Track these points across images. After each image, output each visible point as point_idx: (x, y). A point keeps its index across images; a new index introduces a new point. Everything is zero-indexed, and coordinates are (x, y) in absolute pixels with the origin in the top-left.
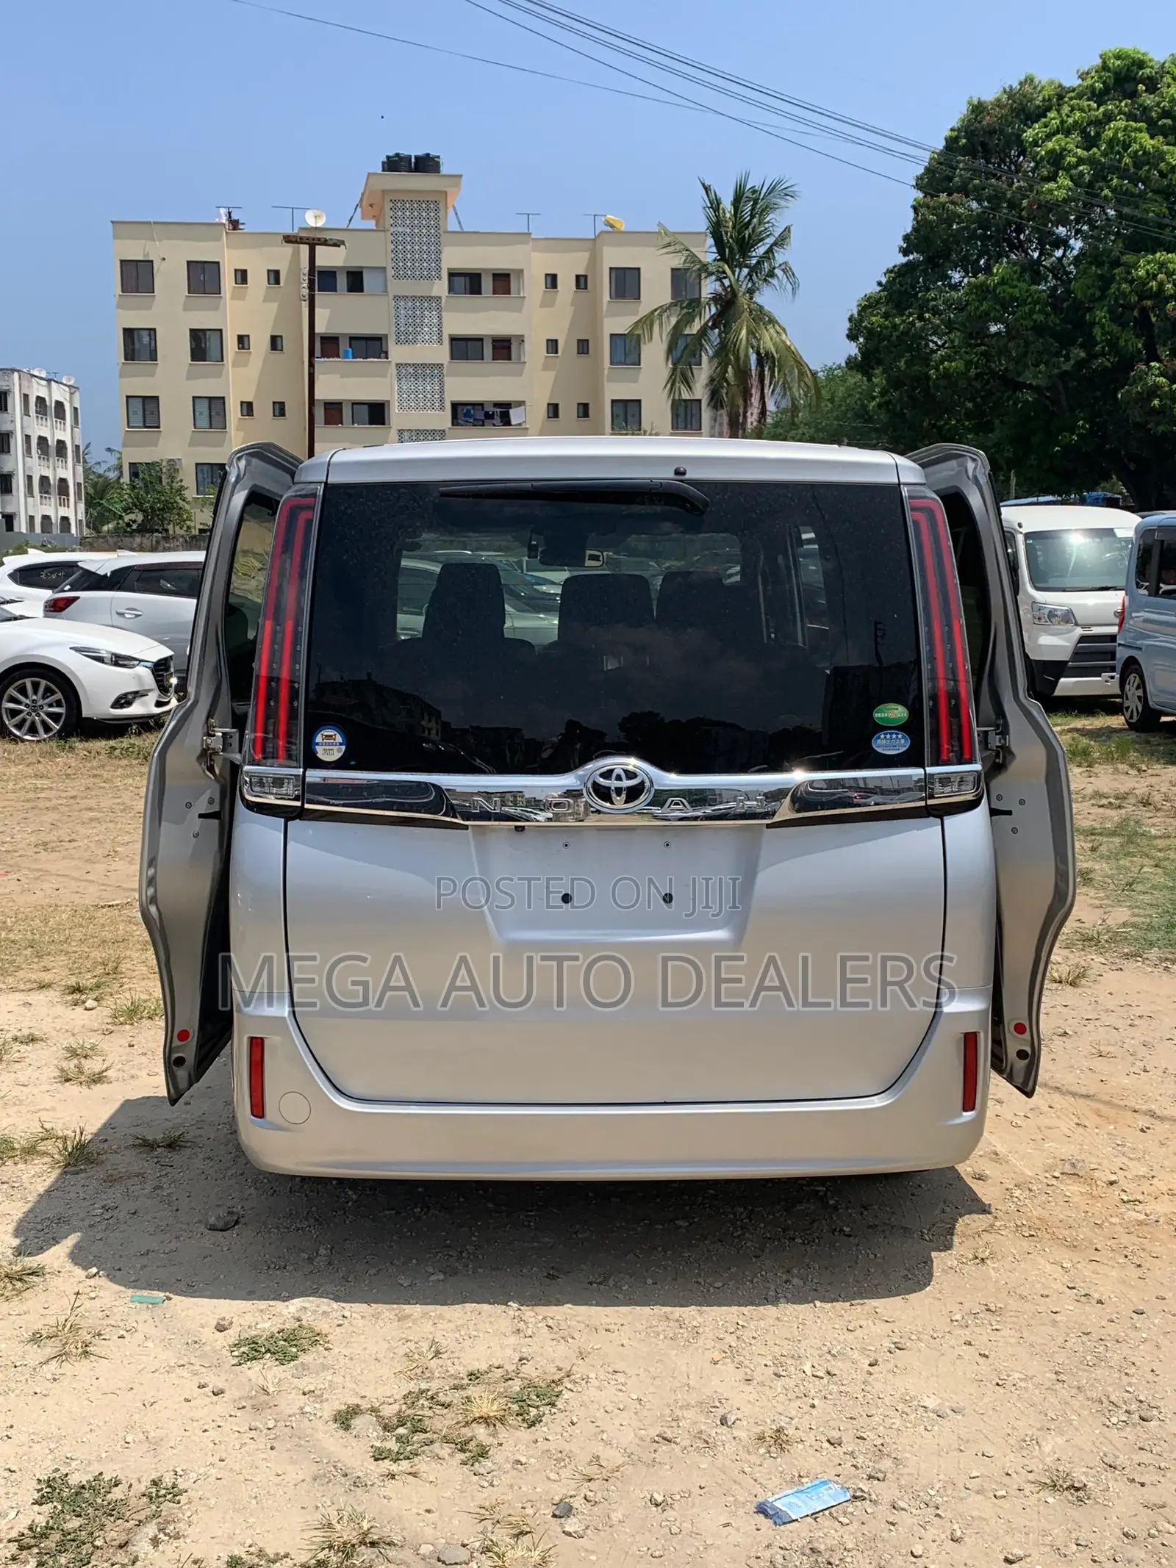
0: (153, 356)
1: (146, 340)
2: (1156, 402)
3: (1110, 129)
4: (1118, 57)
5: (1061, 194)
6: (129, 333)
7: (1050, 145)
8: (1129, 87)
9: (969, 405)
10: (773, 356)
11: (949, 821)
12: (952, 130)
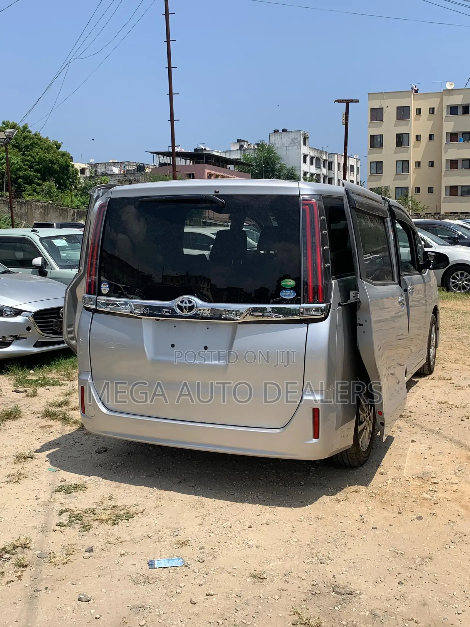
0: (381, 146)
1: (379, 139)
6: (373, 137)
11: (310, 325)
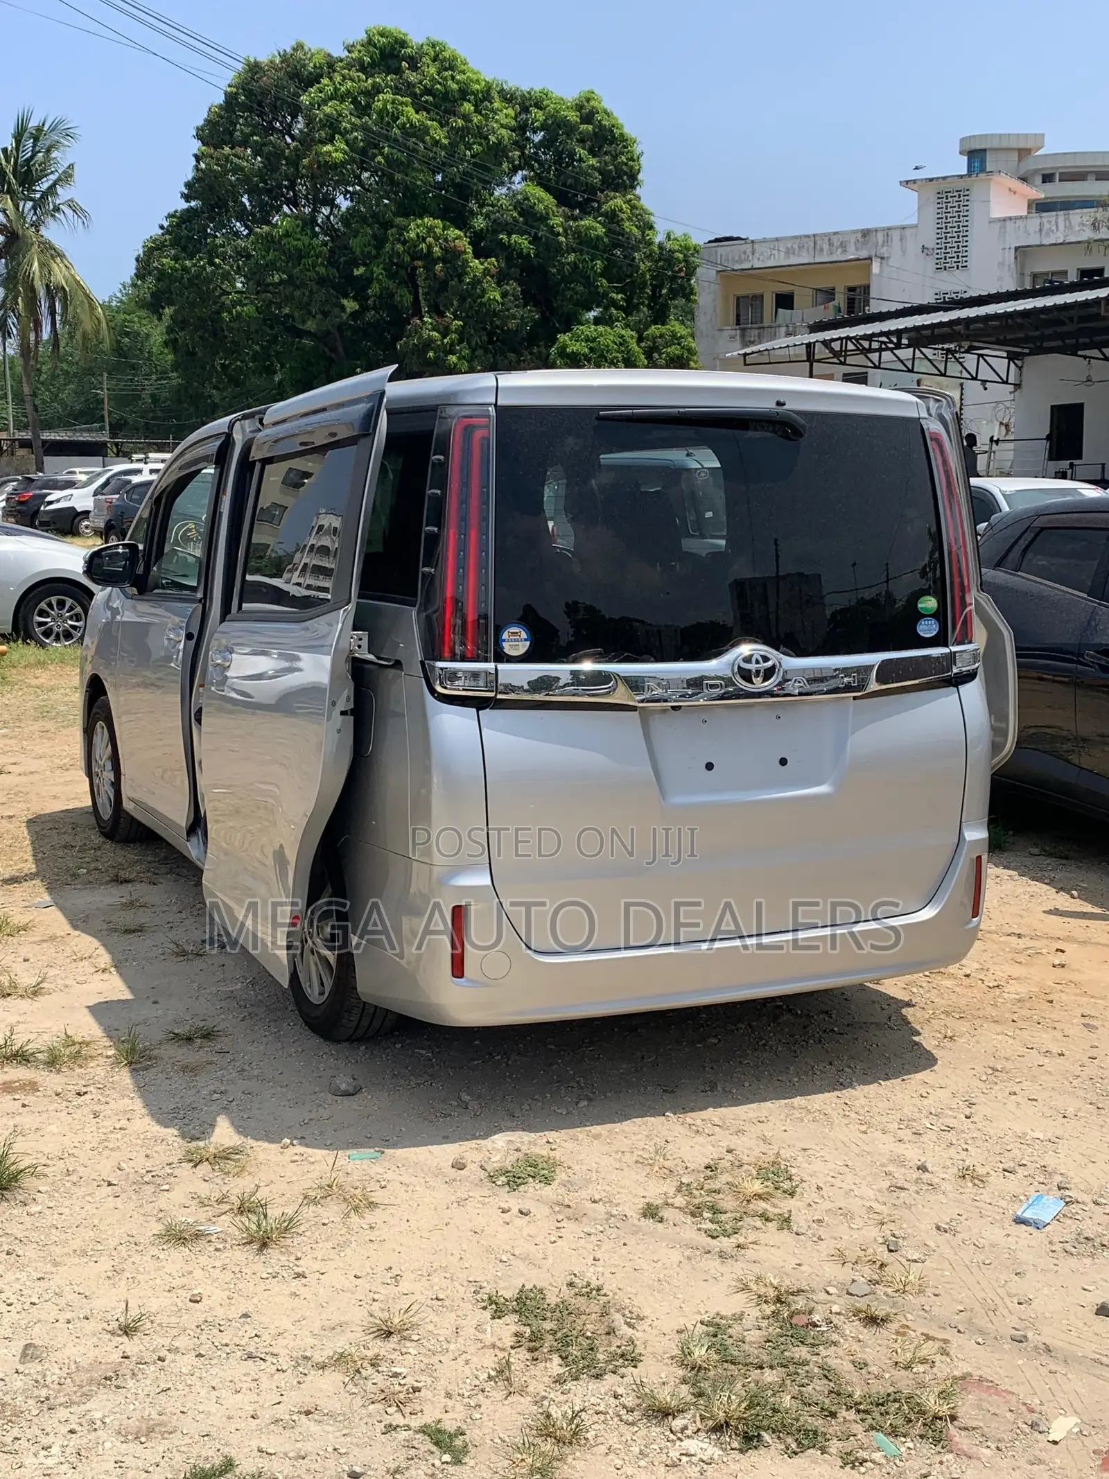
2: (431, 354)
3: (379, 101)
4: (382, 35)
5: (338, 156)
7: (327, 109)
8: (393, 63)
9: (257, 348)
10: (63, 288)
12: (230, 86)
